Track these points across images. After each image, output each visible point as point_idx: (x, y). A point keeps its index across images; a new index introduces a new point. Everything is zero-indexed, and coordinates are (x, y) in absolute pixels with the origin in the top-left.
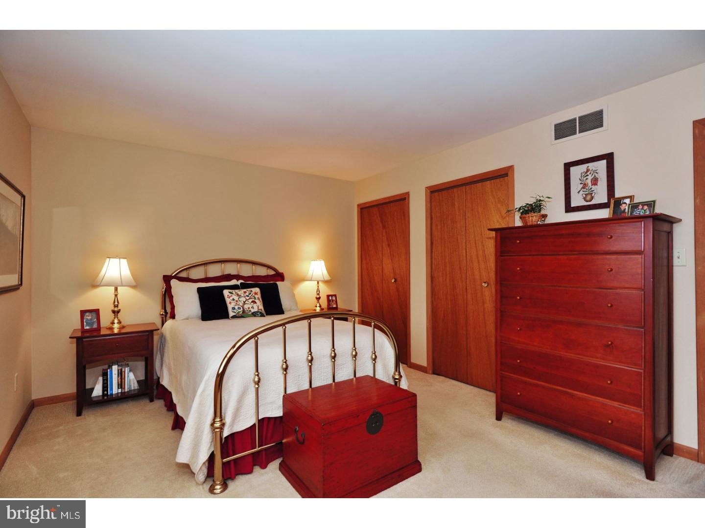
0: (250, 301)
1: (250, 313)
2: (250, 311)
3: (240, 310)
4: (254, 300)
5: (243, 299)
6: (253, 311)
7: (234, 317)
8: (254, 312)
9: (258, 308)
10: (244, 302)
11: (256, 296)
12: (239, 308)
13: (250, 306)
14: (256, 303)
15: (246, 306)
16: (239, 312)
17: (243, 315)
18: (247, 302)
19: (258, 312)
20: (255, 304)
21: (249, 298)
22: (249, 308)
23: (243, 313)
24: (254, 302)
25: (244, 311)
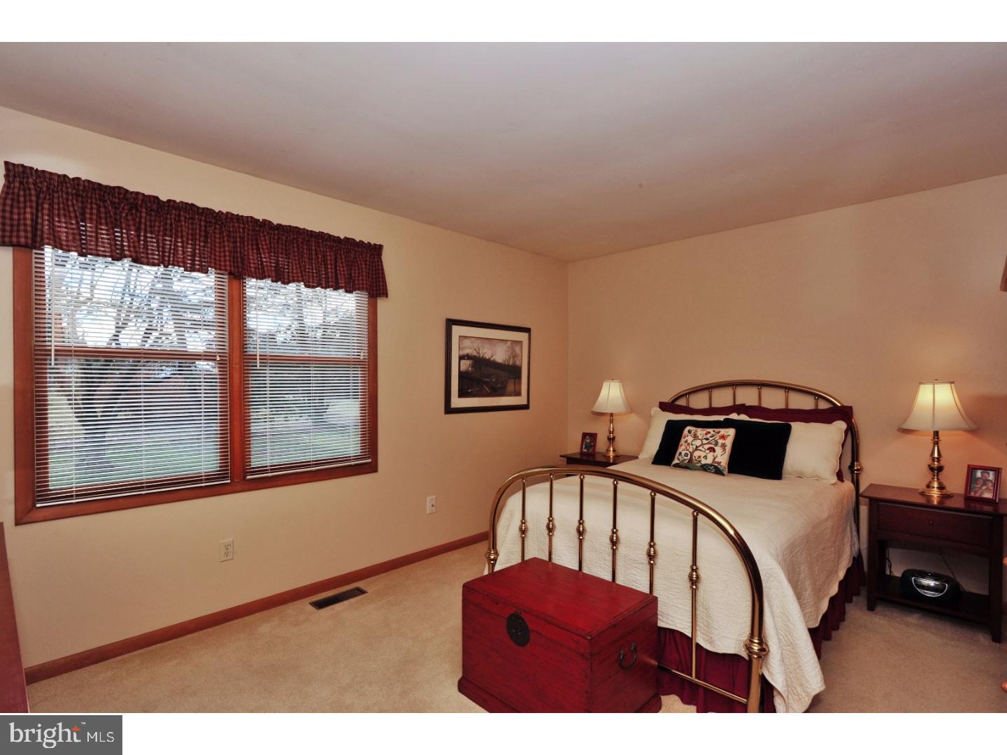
0: (707, 447)
1: (699, 465)
2: (700, 461)
3: (686, 458)
4: (713, 446)
5: (698, 443)
6: (704, 462)
7: (677, 466)
8: (705, 465)
9: (715, 458)
10: (697, 447)
11: (721, 441)
12: (686, 455)
13: (703, 454)
14: (714, 451)
15: (696, 454)
16: (685, 460)
17: (689, 465)
18: (701, 448)
19: (711, 465)
20: (712, 453)
21: (707, 441)
22: (699, 457)
23: (689, 462)
24: (711, 449)
25: (690, 460)
